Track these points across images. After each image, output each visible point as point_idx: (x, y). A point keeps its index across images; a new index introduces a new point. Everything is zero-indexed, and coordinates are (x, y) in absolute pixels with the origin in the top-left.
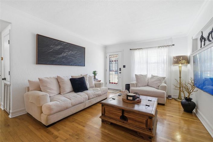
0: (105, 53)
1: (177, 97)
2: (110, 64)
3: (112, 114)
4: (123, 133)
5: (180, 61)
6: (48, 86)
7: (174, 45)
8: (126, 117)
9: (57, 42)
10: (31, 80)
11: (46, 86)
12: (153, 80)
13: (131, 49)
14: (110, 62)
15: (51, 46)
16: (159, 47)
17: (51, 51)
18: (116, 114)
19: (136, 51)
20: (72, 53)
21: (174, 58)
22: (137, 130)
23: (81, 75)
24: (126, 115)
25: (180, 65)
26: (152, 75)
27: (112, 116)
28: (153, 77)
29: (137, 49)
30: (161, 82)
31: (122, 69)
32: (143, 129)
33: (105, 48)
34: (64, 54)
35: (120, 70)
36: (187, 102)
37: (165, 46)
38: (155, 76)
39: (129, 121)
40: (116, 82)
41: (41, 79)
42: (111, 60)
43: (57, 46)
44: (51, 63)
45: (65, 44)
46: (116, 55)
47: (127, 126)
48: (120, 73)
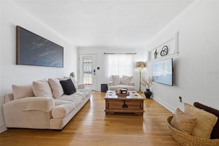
0: (78, 55)
1: (138, 91)
2: (83, 65)
3: (115, 105)
4: (125, 116)
5: (141, 65)
6: (44, 90)
7: (136, 53)
8: (126, 105)
9: (39, 38)
10: (16, 85)
11: (43, 91)
12: (124, 79)
13: (105, 53)
14: (83, 64)
15: (33, 43)
16: (127, 54)
17: (33, 48)
18: (119, 105)
19: (109, 55)
20: (53, 53)
21: (137, 63)
22: (134, 111)
23: (64, 77)
24: (126, 103)
25: (140, 68)
26: (123, 76)
27: (115, 107)
28: (124, 77)
29: (110, 54)
30: (130, 81)
31: (96, 71)
32: (138, 109)
33: (79, 49)
34: (45, 53)
35: (94, 72)
36: (148, 92)
37: (131, 54)
38: (125, 76)
39: (129, 107)
40: (90, 83)
41: (36, 82)
42: (84, 62)
43: (39, 44)
44: (33, 64)
45: (46, 41)
46: (90, 57)
47: (128, 111)
48: (94, 74)
